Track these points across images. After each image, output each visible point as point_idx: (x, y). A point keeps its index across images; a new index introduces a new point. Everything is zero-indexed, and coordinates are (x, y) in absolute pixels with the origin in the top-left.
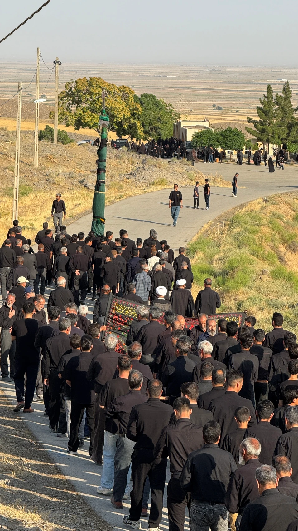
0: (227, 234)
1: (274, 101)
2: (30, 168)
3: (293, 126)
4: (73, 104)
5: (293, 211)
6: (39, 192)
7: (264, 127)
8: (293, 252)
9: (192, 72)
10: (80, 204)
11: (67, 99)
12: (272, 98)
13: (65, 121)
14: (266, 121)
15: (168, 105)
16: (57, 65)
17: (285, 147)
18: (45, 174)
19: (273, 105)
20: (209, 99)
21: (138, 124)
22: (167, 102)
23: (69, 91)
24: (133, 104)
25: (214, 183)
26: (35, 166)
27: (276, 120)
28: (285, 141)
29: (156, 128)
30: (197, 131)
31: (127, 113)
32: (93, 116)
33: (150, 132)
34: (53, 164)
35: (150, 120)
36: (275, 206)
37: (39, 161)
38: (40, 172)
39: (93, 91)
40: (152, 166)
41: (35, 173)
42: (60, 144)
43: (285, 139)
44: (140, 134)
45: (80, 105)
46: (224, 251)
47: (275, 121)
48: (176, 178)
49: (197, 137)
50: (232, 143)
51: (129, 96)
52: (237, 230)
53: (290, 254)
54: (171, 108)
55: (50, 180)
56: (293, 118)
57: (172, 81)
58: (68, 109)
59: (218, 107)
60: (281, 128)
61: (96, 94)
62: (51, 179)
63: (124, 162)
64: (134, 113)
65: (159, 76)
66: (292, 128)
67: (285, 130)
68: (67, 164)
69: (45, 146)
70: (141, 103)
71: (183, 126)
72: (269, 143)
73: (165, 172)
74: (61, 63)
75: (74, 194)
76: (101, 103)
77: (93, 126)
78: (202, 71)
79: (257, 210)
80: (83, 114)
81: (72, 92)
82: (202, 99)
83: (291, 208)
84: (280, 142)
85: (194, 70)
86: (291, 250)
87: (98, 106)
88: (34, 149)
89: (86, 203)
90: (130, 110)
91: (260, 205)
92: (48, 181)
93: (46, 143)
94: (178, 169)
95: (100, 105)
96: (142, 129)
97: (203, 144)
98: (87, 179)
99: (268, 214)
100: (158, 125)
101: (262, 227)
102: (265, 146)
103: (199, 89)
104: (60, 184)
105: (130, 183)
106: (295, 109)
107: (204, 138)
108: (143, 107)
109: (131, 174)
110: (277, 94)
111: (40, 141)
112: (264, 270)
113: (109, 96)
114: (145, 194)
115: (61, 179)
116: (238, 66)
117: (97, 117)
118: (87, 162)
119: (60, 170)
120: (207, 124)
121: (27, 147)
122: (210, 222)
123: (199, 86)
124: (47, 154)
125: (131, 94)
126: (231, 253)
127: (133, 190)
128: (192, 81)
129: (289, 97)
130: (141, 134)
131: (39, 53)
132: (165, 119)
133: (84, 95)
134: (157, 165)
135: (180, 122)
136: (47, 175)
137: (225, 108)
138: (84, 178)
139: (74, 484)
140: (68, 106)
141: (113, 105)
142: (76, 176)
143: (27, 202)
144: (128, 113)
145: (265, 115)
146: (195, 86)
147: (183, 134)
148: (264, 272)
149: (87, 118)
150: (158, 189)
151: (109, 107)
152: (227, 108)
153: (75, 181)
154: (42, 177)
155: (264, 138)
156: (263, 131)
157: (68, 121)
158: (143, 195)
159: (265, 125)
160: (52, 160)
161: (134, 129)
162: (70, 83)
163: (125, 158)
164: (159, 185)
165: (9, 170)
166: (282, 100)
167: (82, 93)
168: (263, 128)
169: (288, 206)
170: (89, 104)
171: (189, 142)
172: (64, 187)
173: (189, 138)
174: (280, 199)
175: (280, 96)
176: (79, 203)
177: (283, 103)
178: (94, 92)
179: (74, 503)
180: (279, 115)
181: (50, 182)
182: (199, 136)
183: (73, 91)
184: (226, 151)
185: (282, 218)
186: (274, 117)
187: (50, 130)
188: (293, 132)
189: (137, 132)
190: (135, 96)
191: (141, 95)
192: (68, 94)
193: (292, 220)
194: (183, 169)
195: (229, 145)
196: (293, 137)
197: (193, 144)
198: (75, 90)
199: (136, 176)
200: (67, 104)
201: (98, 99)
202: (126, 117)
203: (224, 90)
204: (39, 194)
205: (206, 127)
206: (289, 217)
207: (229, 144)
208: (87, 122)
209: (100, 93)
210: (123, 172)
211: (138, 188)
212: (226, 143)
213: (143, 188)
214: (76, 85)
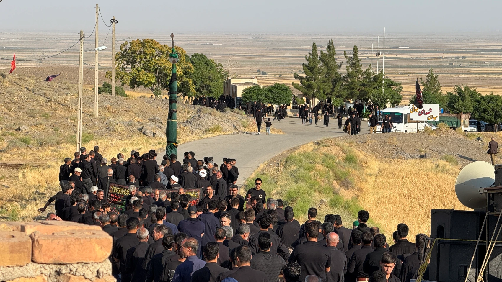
0: (283, 171)
1: (318, 58)
2: (91, 118)
3: (337, 82)
4: (127, 64)
5: (344, 153)
6: (100, 139)
7: (309, 83)
8: (346, 189)
9: (237, 40)
10: (140, 149)
11: (122, 60)
12: (317, 55)
13: (121, 80)
14: (312, 77)
15: (218, 65)
16: (114, 24)
17: (329, 101)
18: (105, 123)
19: (318, 62)
20: (253, 65)
21: (190, 82)
22: (217, 62)
23: (124, 52)
24: (185, 64)
26: (96, 116)
28: (329, 96)
29: (207, 86)
30: (247, 87)
32: (147, 75)
33: (202, 90)
34: (112, 114)
35: (201, 78)
36: (325, 147)
37: (99, 112)
38: (100, 121)
39: (146, 51)
40: (207, 114)
41: (96, 122)
42: (119, 96)
43: (330, 94)
45: (134, 65)
46: (281, 186)
47: (320, 77)
48: (230, 125)
49: (247, 93)
50: (280, 98)
51: (181, 56)
53: (343, 190)
54: (221, 68)
55: (110, 128)
56: (336, 73)
57: (218, 48)
58: (123, 69)
59: (263, 72)
60: (325, 84)
61: (150, 54)
63: (180, 112)
64: (186, 72)
65: (206, 44)
66: (336, 84)
67: (329, 85)
68: (126, 114)
69: (104, 98)
70: (192, 62)
71: (233, 83)
72: (315, 98)
73: (220, 120)
74: (117, 21)
75: (133, 141)
77: (147, 85)
78: (247, 39)
79: (309, 151)
80: (137, 73)
81: (127, 53)
82: (247, 65)
83: (342, 150)
84: (325, 97)
85: (239, 38)
86: (344, 187)
87: (151, 65)
88: (94, 100)
89: (145, 147)
90: (182, 69)
91: (313, 148)
92: (108, 129)
93: (104, 95)
94: (231, 118)
95: (154, 64)
96: (194, 87)
97: (252, 99)
98: (146, 127)
99: (321, 155)
100: (209, 83)
101: (316, 165)
102: (311, 101)
103: (245, 55)
104: (120, 132)
105: (186, 130)
106: (339, 66)
107: (253, 94)
108: (194, 66)
109: (187, 122)
110: (321, 52)
111: (99, 94)
112: (322, 200)
113: (162, 57)
114: (202, 140)
115: (120, 127)
116: (280, 34)
117: (151, 76)
118: (144, 112)
119: (120, 119)
120: (255, 81)
121: (87, 99)
122: (265, 162)
124: (106, 105)
125: (183, 53)
126: (288, 187)
127: (189, 136)
128: (237, 48)
129: (333, 55)
130: (193, 91)
131: (98, 10)
132: (215, 77)
133: (139, 56)
134: (212, 113)
135: (230, 80)
136: (107, 123)
137: (269, 73)
138: (142, 126)
140: (123, 67)
141: (167, 64)
142: (134, 124)
144: (180, 71)
145: (311, 71)
147: (232, 90)
148: (322, 202)
149: (141, 77)
150: (214, 135)
151: (162, 66)
152: (271, 73)
153: (134, 128)
154: (102, 125)
155: (310, 93)
156: (309, 87)
157: (123, 80)
158: (200, 140)
159: (311, 80)
160: (111, 110)
161: (186, 87)
162: (124, 45)
163: (181, 108)
164: (215, 131)
165: (71, 120)
166: (327, 57)
167: (137, 54)
169: (339, 149)
170: (143, 64)
171: (239, 98)
172: (123, 135)
173: (239, 94)
174: (331, 142)
175: (325, 53)
176: (138, 148)
177: (328, 60)
178: (148, 53)
180: (324, 72)
185: (333, 158)
186: (319, 73)
187: (108, 86)
188: (337, 87)
189: (189, 90)
190: (187, 56)
191: (192, 56)
192: (123, 54)
193: (343, 162)
194: (236, 118)
196: (337, 92)
197: (243, 99)
198: (130, 51)
199: (192, 123)
200: (122, 64)
201: (152, 59)
202: (179, 76)
203: (268, 56)
204: (100, 141)
205: (254, 84)
206: (340, 158)
207: (277, 99)
208: (142, 81)
209: (153, 53)
210: (179, 120)
211: (194, 135)
212: (274, 98)
213: (200, 135)
214: (130, 47)
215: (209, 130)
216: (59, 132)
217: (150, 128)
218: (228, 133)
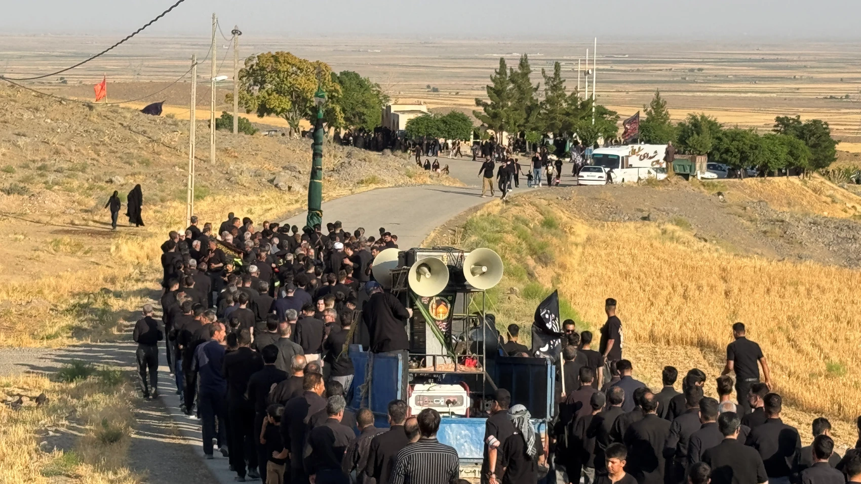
0: (461, 244)
1: (507, 78)
2: (205, 165)
3: (533, 109)
4: (254, 85)
5: (540, 214)
6: (218, 194)
7: (496, 111)
8: (544, 266)
9: (400, 45)
10: (271, 209)
11: (248, 79)
12: (506, 74)
13: (245, 105)
14: (499, 104)
15: (374, 85)
16: (236, 35)
17: (522, 135)
18: (224, 172)
19: (507, 84)
20: (421, 79)
21: (338, 109)
22: (373, 81)
23: (250, 69)
24: (330, 85)
26: (212, 162)
28: (522, 128)
29: (360, 114)
30: (412, 116)
32: (281, 100)
33: (353, 119)
34: (234, 159)
35: (352, 103)
36: (517, 208)
37: (216, 156)
38: (219, 169)
39: (280, 68)
40: (359, 160)
41: (212, 171)
42: (242, 134)
43: (522, 126)
44: (340, 121)
45: (264, 86)
47: (510, 103)
48: (390, 175)
49: (413, 124)
50: (457, 131)
51: (325, 74)
52: (474, 238)
53: (540, 267)
54: (378, 89)
55: (231, 179)
56: (531, 98)
57: (375, 56)
58: (249, 91)
59: (433, 88)
60: (517, 112)
61: (284, 72)
62: (233, 177)
64: (332, 96)
65: (359, 51)
66: (531, 112)
67: (522, 115)
68: (252, 159)
69: (224, 137)
70: (341, 82)
71: (394, 111)
72: (502, 131)
73: (377, 168)
74: (241, 32)
75: (262, 196)
77: (280, 113)
78: (412, 44)
79: (495, 213)
80: (267, 97)
81: (253, 70)
82: (412, 79)
83: (538, 210)
84: (517, 129)
85: (402, 42)
86: (541, 263)
87: (286, 87)
88: (210, 141)
89: (278, 207)
91: (499, 207)
92: (229, 180)
93: (224, 132)
94: (392, 164)
95: (289, 85)
96: (343, 115)
97: (420, 132)
98: (279, 177)
99: (510, 219)
100: (363, 110)
101: (505, 235)
102: (498, 135)
104: (245, 184)
105: (333, 182)
106: (534, 88)
107: (421, 126)
108: (343, 88)
109: (333, 171)
110: (511, 70)
111: (218, 131)
113: (300, 75)
114: (353, 195)
115: (245, 178)
117: (286, 101)
118: (277, 156)
119: (244, 166)
120: (424, 108)
121: (201, 138)
122: (437, 228)
123: (410, 62)
124: (226, 146)
125: (328, 71)
127: (336, 190)
128: (400, 56)
129: (527, 74)
130: (342, 121)
131: (216, 20)
132: (371, 102)
133: (269, 74)
134: (366, 159)
135: (390, 106)
136: (227, 173)
137: (442, 89)
138: (274, 176)
140: (248, 88)
141: (306, 85)
142: (264, 174)
143: (203, 208)
145: (498, 96)
146: (403, 62)
147: (394, 120)
148: (512, 290)
149: (272, 103)
150: (369, 189)
151: (301, 88)
152: (445, 89)
153: (264, 180)
154: (221, 175)
155: (496, 125)
156: (495, 116)
157: (249, 107)
158: (350, 196)
159: (497, 108)
160: (233, 154)
161: (332, 115)
162: (250, 60)
164: (370, 183)
165: (180, 168)
166: (519, 77)
167: (267, 71)
169: (534, 208)
170: (275, 85)
171: (402, 130)
172: (249, 188)
173: (402, 126)
174: (523, 198)
175: (516, 72)
177: (520, 81)
178: (282, 70)
180: (515, 96)
182: (415, 124)
183: (256, 69)
185: (527, 223)
186: (509, 98)
187: (228, 117)
188: (532, 117)
189: (335, 119)
190: (333, 74)
191: (341, 73)
192: (249, 72)
193: (539, 227)
194: (398, 164)
196: (532, 124)
197: (407, 133)
198: (257, 67)
199: (339, 172)
200: (247, 85)
201: (286, 78)
203: (440, 67)
204: (218, 198)
205: (423, 112)
206: (536, 222)
207: (453, 133)
208: (273, 108)
209: (289, 70)
211: (343, 188)
212: (449, 132)
213: (350, 188)
214: (258, 62)
215: (362, 182)
216: (164, 185)
217: (284, 179)
218: (388, 185)
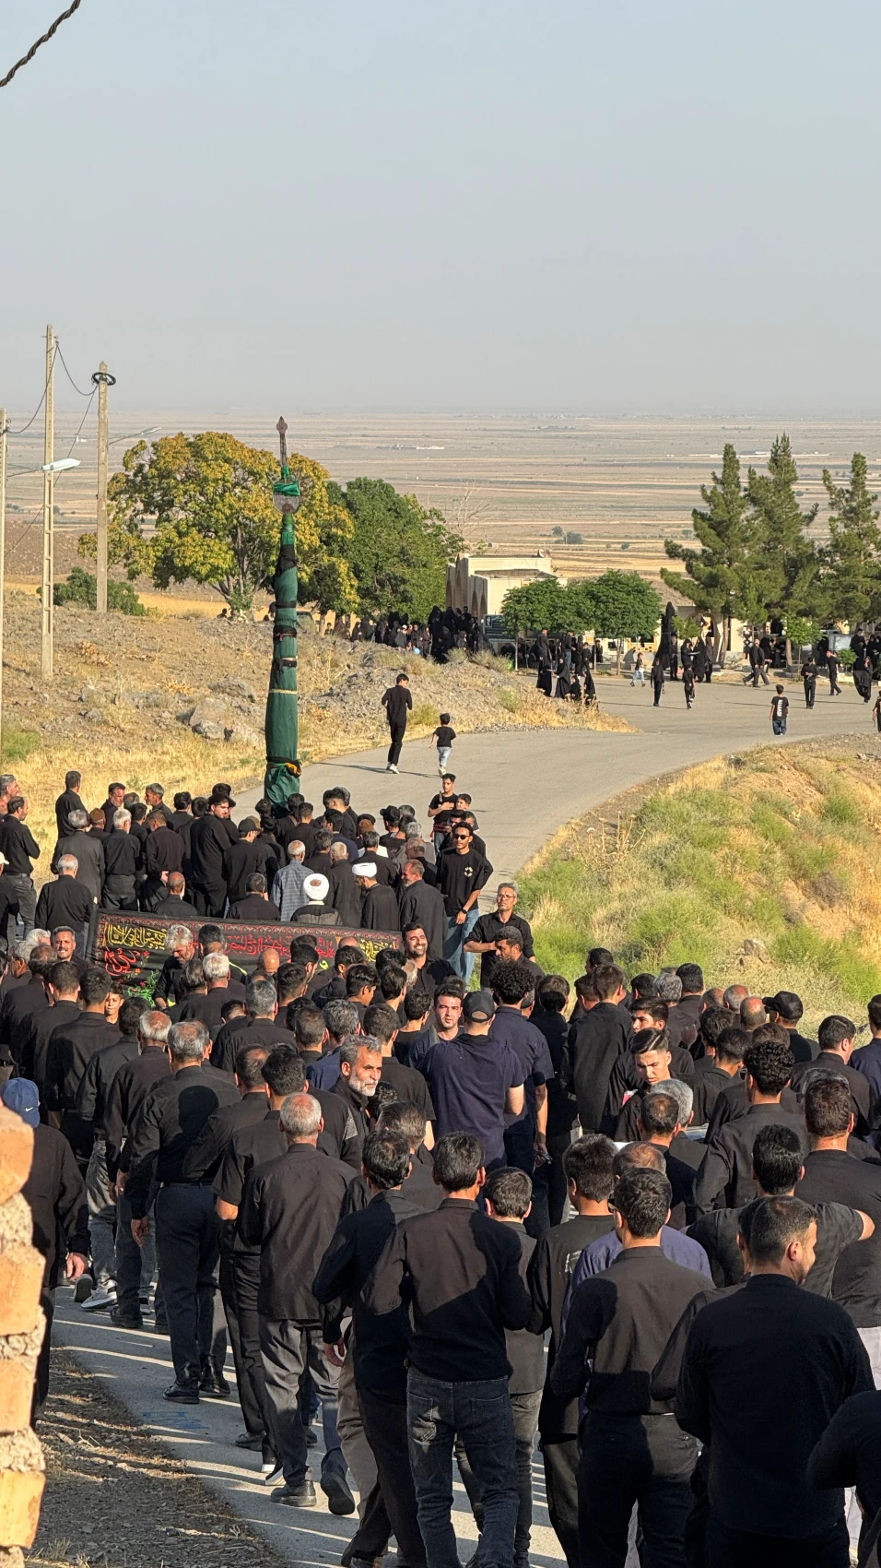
0: (629, 850)
1: (742, 494)
2: (30, 682)
3: (802, 566)
4: (145, 511)
5: (819, 790)
6: (59, 748)
7: (715, 571)
8: (826, 905)
9: (488, 433)
10: (184, 779)
11: (131, 497)
12: (739, 483)
13: (125, 561)
14: (721, 553)
15: (428, 514)
16: (103, 386)
17: (777, 627)
18: (74, 698)
19: (742, 506)
20: (540, 513)
21: (343, 567)
22: (426, 506)
23: (135, 475)
24: (326, 511)
25: (576, 721)
26: (46, 676)
27: (750, 550)
28: (777, 611)
29: (396, 582)
30: (517, 583)
31: (308, 537)
32: (209, 546)
33: (378, 593)
34: (96, 669)
35: (377, 555)
36: (762, 775)
37: (56, 662)
38: (61, 691)
39: (205, 471)
40: (393, 670)
41: (46, 695)
42: (119, 613)
43: (778, 605)
44: (348, 597)
45: (168, 515)
46: (621, 897)
47: (746, 552)
48: (465, 704)
49: (518, 602)
50: (623, 618)
51: (313, 487)
52: (659, 839)
53: (817, 907)
54: (438, 523)
55: (90, 714)
56: (799, 540)
57: (432, 461)
58: (132, 527)
59: (569, 535)
60: (764, 573)
61: (216, 481)
62: (94, 709)
63: (309, 663)
64: (329, 536)
65: (394, 448)
66: (797, 573)
67: (776, 578)
68: (139, 671)
69: (73, 619)
70: (350, 506)
71: (476, 572)
72: (730, 618)
73: (433, 688)
74: (113, 379)
75: (163, 753)
76: (231, 507)
77: (207, 577)
78: (521, 431)
79: (711, 787)
80: (177, 539)
81: (144, 477)
82: (521, 513)
83: (813, 782)
84: (764, 614)
85: (495, 428)
86: (820, 899)
87: (221, 516)
88: (41, 627)
89: (201, 776)
90: (316, 526)
91: (721, 775)
92: (84, 716)
93: (74, 610)
94: (469, 680)
95: (228, 512)
96: (355, 583)
97: (535, 621)
98: (202, 709)
99: (747, 799)
100: (401, 570)
101: (733, 831)
102: (720, 627)
103: (513, 483)
104: (122, 726)
105: (329, 720)
106: (806, 517)
107: (537, 606)
108: (356, 518)
109: (330, 695)
110: (751, 473)
111: (57, 607)
112: (750, 942)
113: (255, 488)
114: (376, 751)
115: (123, 712)
116: (624, 415)
117: (220, 549)
118: (198, 662)
119: (121, 686)
120: (544, 565)
121: (19, 623)
122: (573, 821)
123: (511, 474)
124: (79, 640)
125: (319, 478)
126: (644, 899)
127: (338, 739)
128: (490, 460)
129: (788, 483)
130: (352, 596)
131: (53, 341)
132: (420, 553)
133: (181, 486)
134: (409, 667)
135: (465, 561)
136: (81, 699)
137: (589, 536)
138: (191, 706)
139: (231, 1501)
140: (131, 520)
141: (268, 512)
142: (167, 701)
143: (23, 778)
144: (312, 535)
145: (719, 535)
146: (497, 474)
147: (474, 594)
148: (748, 946)
149: (189, 553)
150: (414, 737)
151: (256, 519)
152: (595, 537)
153: (166, 715)
154: (65, 705)
155: (715, 603)
156: (712, 583)
157: (135, 562)
158: (370, 752)
159: (718, 562)
160: (94, 658)
161: (330, 583)
162: (136, 453)
163: (311, 650)
164: (417, 724)
166: (768, 491)
167: (175, 479)
168: (711, 573)
169: (803, 778)
170: (195, 512)
171: (495, 616)
172: (132, 735)
173: (494, 607)
174: (779, 756)
175: (762, 478)
176: (179, 777)
177: (771, 498)
178: (211, 476)
179: (235, 1551)
180: (759, 535)
181: (90, 720)
182: (524, 600)
183: (149, 475)
184: (604, 643)
185: (786, 809)
186: (745, 540)
187: (86, 581)
188: (801, 583)
189: (337, 592)
190: (332, 487)
191: (350, 485)
192: (133, 482)
193: (815, 819)
194: (484, 682)
195: (613, 625)
196: (800, 600)
197: (507, 622)
198: (153, 470)
199: (345, 698)
200: (129, 512)
201: (222, 496)
202: (306, 548)
203: (585, 485)
204: (59, 755)
205: (542, 574)
206: (808, 808)
207: (613, 622)
208: (191, 565)
209: (227, 478)
210: (306, 689)
211: (352, 735)
212: (605, 619)
213: (370, 735)
214: (155, 458)
217: (214, 714)
